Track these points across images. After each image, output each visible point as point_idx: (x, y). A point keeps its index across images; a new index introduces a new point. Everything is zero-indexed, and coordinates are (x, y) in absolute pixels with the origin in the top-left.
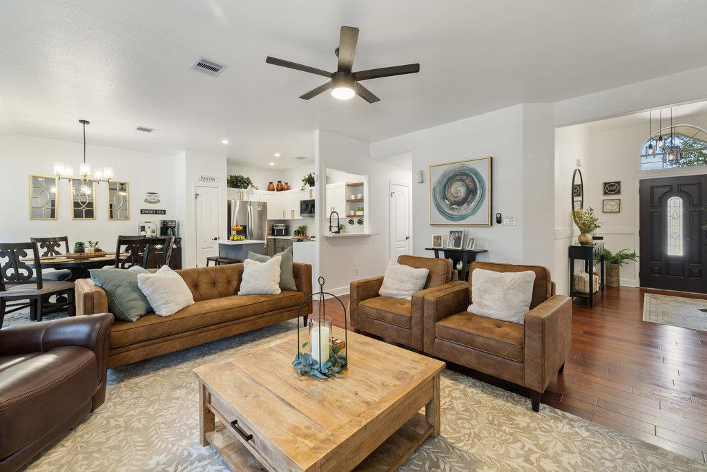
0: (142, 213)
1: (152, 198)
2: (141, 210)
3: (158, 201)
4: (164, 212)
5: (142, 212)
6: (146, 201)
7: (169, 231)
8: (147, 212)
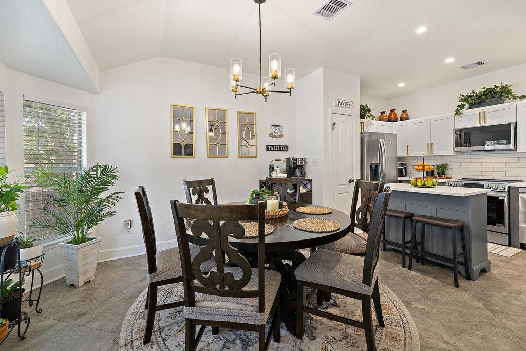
0: (267, 150)
1: (276, 132)
2: (267, 146)
3: (281, 136)
4: (286, 149)
5: (269, 148)
6: (271, 135)
7: (298, 172)
8: (272, 148)
